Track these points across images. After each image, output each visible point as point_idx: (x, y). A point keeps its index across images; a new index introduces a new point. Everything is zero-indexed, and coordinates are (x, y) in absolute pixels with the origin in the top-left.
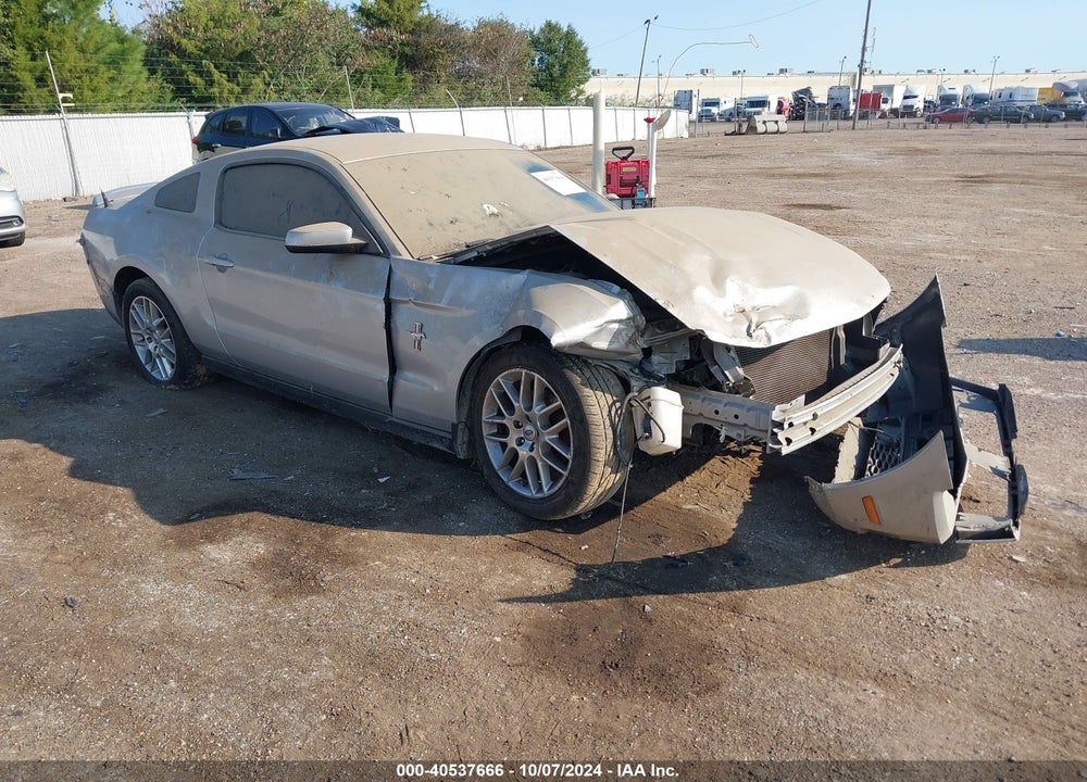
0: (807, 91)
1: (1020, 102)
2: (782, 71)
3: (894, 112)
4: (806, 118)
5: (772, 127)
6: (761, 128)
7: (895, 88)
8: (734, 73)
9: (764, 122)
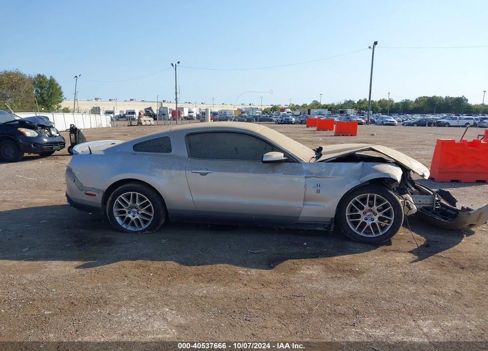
0: (150, 108)
1: (228, 114)
2: (131, 100)
3: (185, 118)
4: (158, 119)
5: (148, 123)
6: (144, 123)
7: (184, 108)
8: (110, 100)
9: (145, 121)
